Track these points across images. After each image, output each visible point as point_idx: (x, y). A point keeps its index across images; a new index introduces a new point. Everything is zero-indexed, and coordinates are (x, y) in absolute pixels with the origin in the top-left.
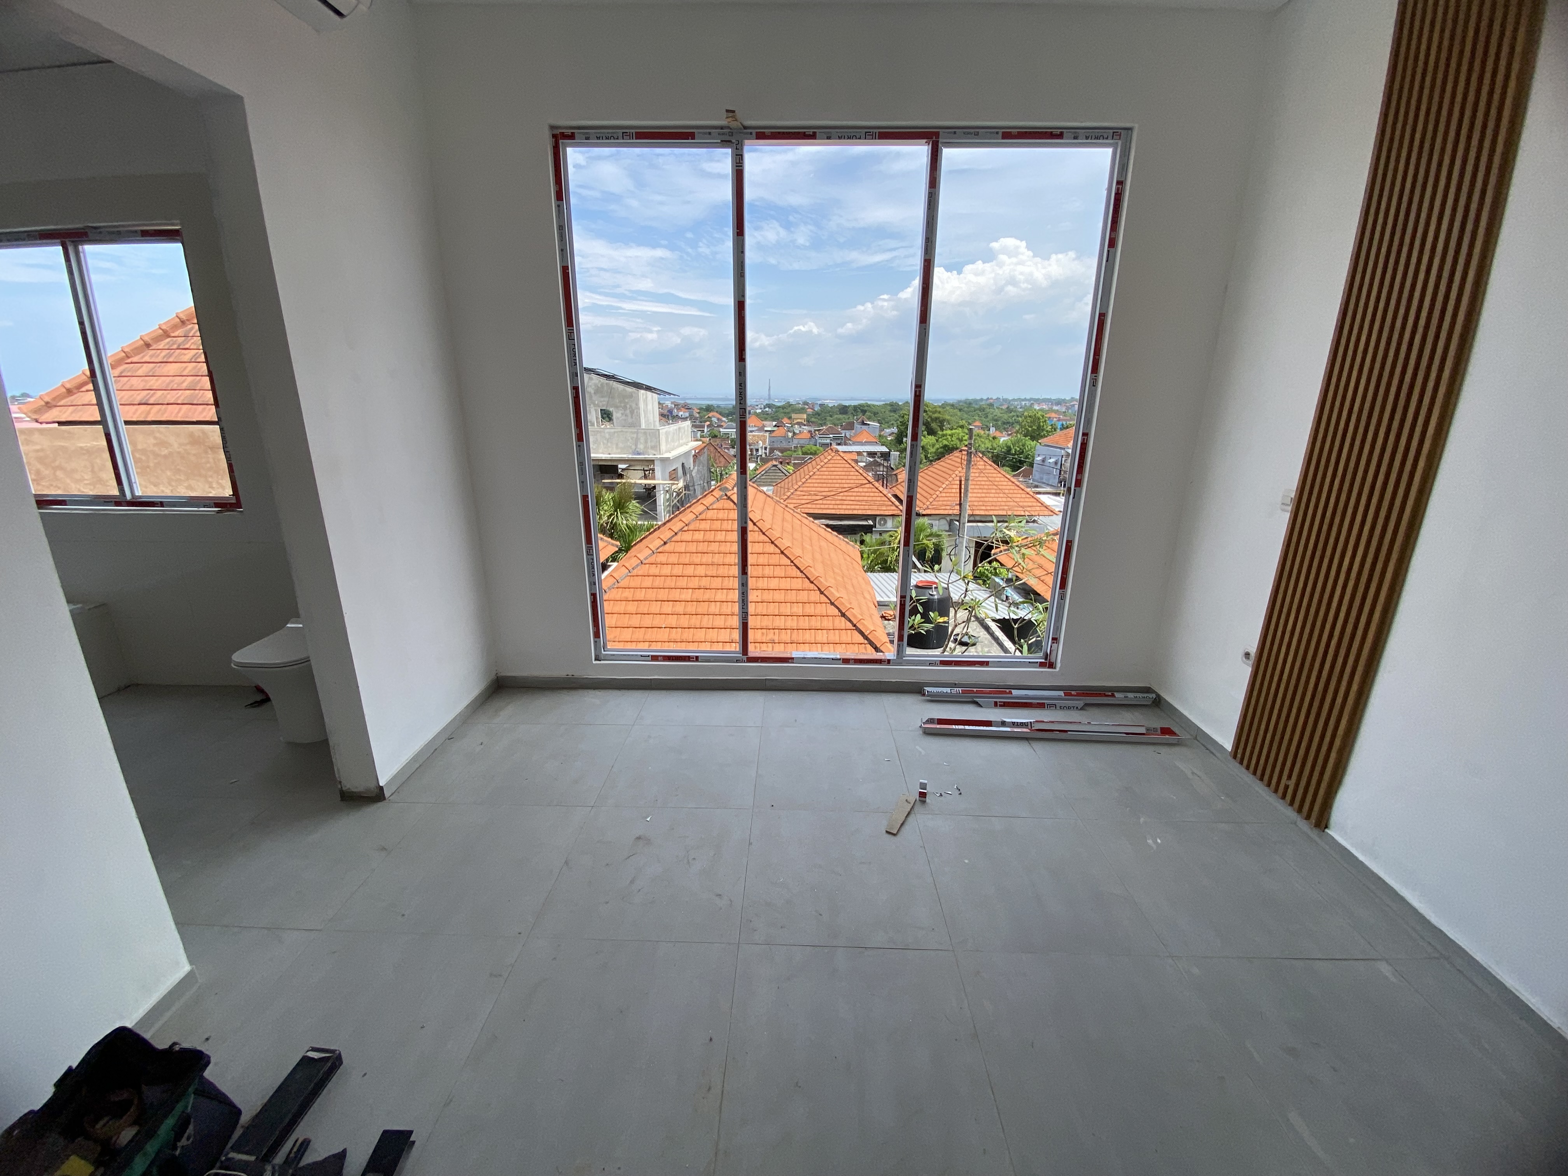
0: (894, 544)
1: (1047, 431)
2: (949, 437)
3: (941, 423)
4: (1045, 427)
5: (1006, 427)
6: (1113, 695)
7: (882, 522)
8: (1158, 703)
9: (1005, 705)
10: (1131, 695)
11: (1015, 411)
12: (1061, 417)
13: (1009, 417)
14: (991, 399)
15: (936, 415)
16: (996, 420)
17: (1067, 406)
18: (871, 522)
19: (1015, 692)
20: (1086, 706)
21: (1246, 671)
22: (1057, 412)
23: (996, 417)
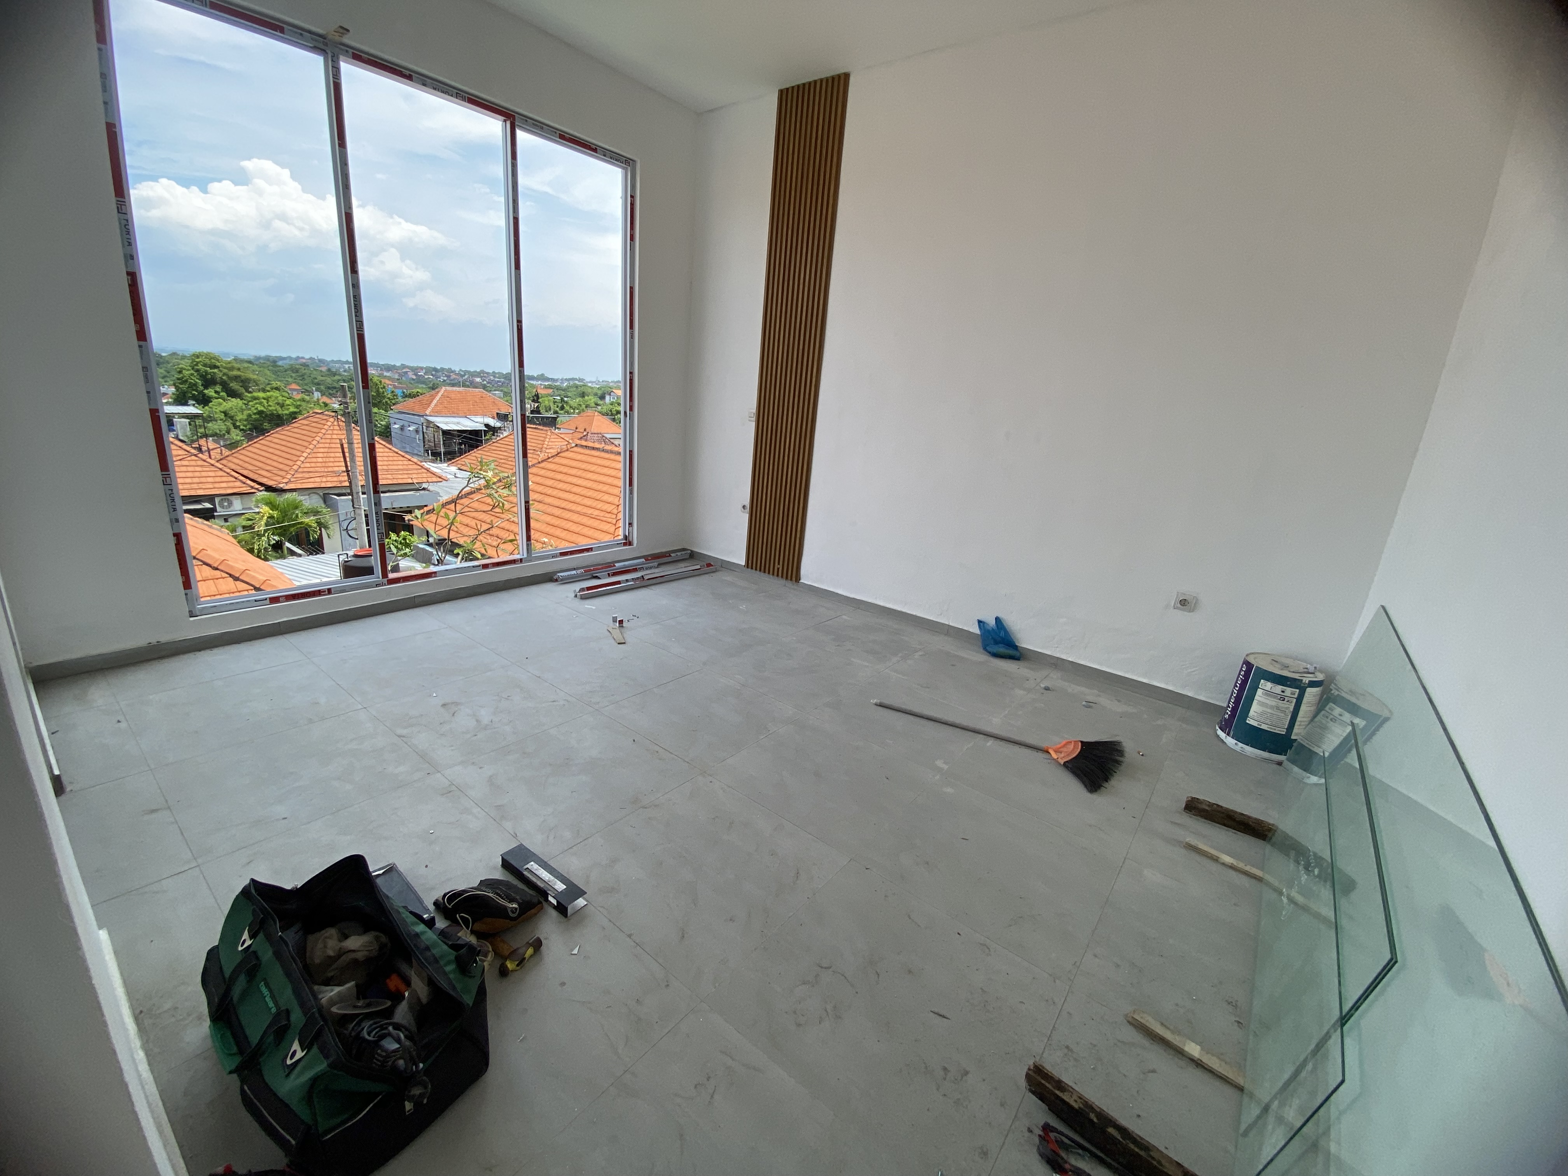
0: (259, 527)
1: (389, 398)
2: (265, 401)
3: (245, 383)
4: (386, 394)
5: (332, 392)
6: (670, 556)
7: (226, 504)
8: (693, 556)
9: (614, 574)
10: (679, 554)
11: (340, 375)
12: (396, 384)
13: (334, 381)
14: (303, 358)
15: (235, 373)
16: (318, 384)
17: (399, 373)
18: (208, 505)
19: (617, 565)
20: (659, 565)
21: (746, 517)
22: (389, 378)
23: (316, 381)
